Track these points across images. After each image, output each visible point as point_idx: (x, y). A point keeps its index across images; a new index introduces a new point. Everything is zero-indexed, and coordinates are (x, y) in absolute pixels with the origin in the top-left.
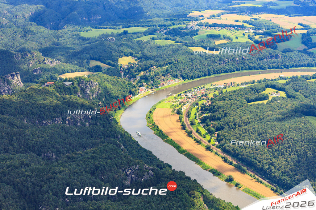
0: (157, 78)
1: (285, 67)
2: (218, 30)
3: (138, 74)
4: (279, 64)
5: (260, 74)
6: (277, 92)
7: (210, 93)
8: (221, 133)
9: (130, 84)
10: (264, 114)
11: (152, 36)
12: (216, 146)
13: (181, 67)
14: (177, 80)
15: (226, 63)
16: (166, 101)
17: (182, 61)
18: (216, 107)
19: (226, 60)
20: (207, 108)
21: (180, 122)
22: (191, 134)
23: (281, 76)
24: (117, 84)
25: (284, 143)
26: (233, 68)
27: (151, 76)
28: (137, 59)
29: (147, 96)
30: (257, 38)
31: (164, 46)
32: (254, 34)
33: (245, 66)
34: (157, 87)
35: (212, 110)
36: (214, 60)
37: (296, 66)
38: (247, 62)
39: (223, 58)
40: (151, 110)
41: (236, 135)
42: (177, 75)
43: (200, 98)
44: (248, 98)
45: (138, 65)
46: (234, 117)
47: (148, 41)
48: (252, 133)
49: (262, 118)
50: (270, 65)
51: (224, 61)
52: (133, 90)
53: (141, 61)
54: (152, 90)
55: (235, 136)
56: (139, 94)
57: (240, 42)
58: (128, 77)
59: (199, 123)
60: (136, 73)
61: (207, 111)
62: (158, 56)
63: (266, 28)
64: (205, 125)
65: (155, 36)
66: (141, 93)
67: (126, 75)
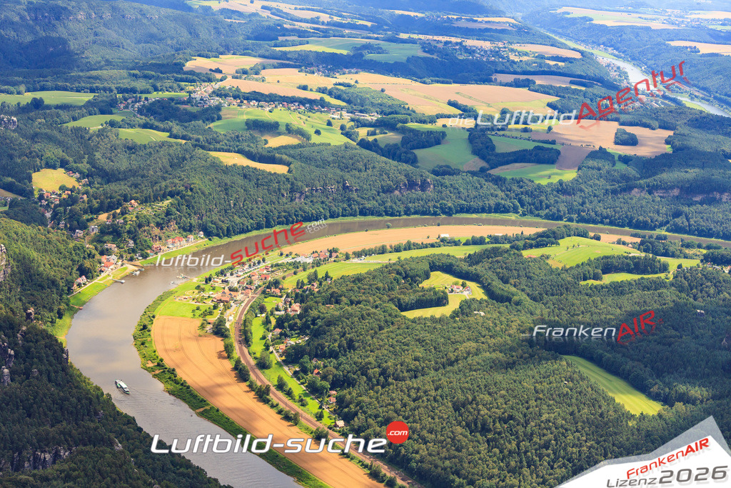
0: (145, 231)
1: (444, 213)
2: (268, 109)
3: (92, 219)
4: (430, 204)
5: (388, 227)
6: (463, 285)
7: (284, 278)
8: (348, 397)
9: (79, 248)
10: (457, 349)
11: (108, 118)
12: (339, 432)
13: (201, 204)
14: (191, 237)
15: (307, 197)
16: (176, 295)
17: (203, 188)
18: (319, 322)
19: (307, 189)
20: (296, 323)
21: (229, 357)
22: (268, 395)
23: (442, 236)
24: (49, 247)
25: (532, 434)
26: (323, 211)
27: (128, 227)
28: (80, 178)
29: (123, 281)
30: (363, 132)
31: (145, 146)
32: (352, 123)
33: (351, 205)
34: (145, 256)
35: (308, 327)
36: (279, 189)
37: (469, 210)
38: (354, 195)
39: (300, 184)
40: (146, 323)
41: (392, 405)
42: (191, 224)
43: (264, 292)
44: (399, 300)
45: (87, 193)
46: (376, 352)
47: (103, 130)
48: (435, 400)
49: (453, 359)
50: (410, 205)
51: (302, 193)
52: (87, 264)
53: (90, 184)
54: (132, 263)
55: (392, 407)
56: (102, 274)
57: (329, 144)
58: (66, 226)
59: (278, 363)
60: (85, 217)
61: (296, 330)
62: (132, 172)
63: (378, 109)
64: (297, 369)
65: (117, 118)
66: (107, 272)
67: (59, 220)
